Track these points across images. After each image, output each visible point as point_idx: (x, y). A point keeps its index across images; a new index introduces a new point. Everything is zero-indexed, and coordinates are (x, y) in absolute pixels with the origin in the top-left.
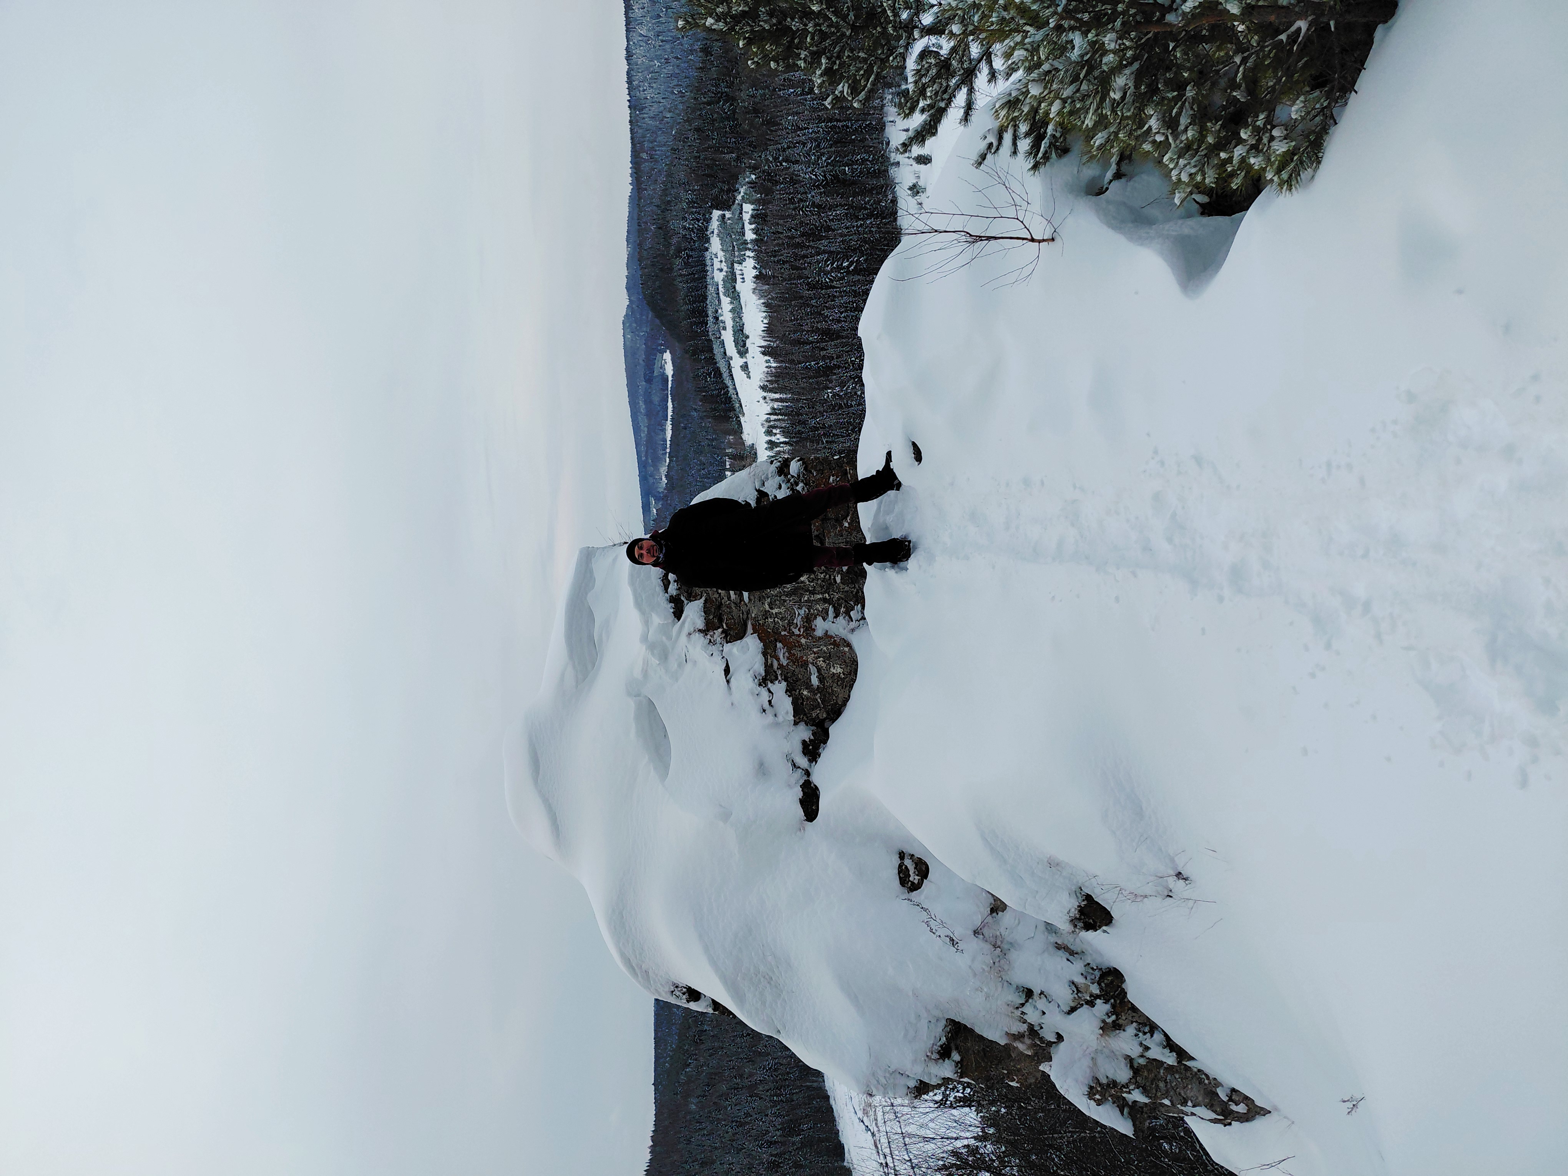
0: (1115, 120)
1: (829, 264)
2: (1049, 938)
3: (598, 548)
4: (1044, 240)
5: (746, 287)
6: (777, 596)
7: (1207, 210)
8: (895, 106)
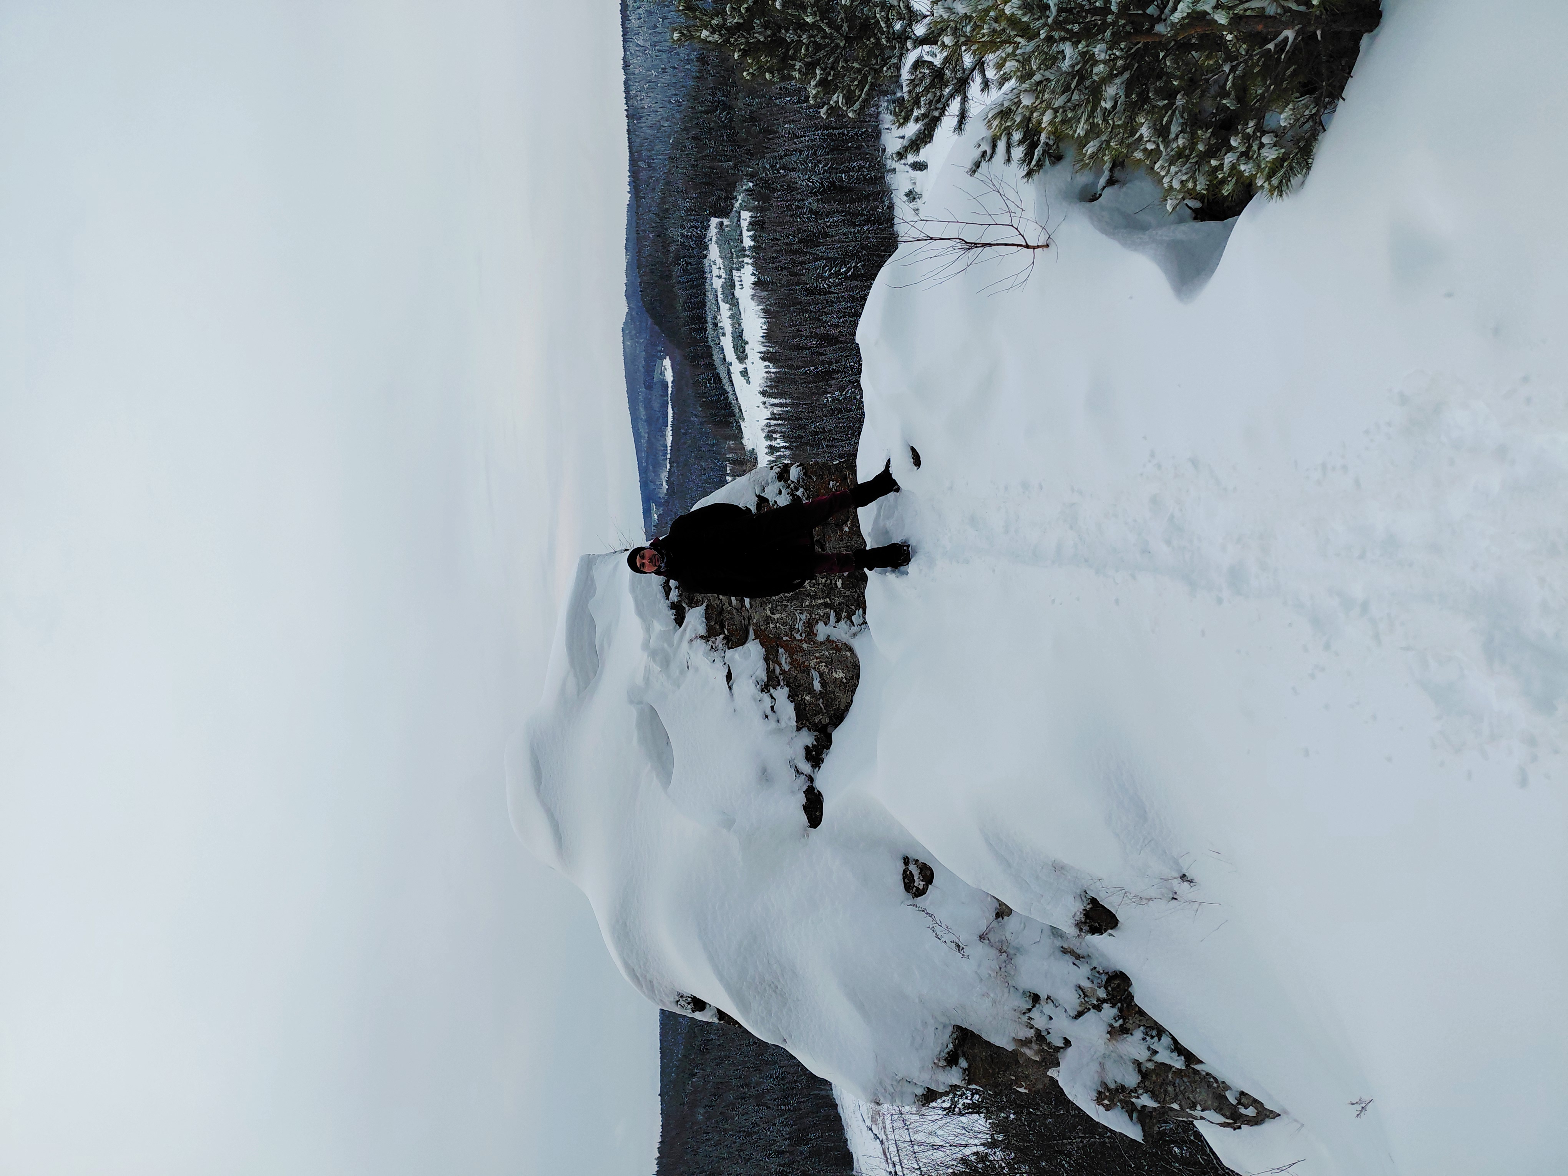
0: (1106, 128)
1: (827, 270)
2: (1055, 942)
3: (599, 556)
4: (1038, 247)
5: (745, 293)
6: (778, 602)
7: (1200, 215)
8: (891, 114)
